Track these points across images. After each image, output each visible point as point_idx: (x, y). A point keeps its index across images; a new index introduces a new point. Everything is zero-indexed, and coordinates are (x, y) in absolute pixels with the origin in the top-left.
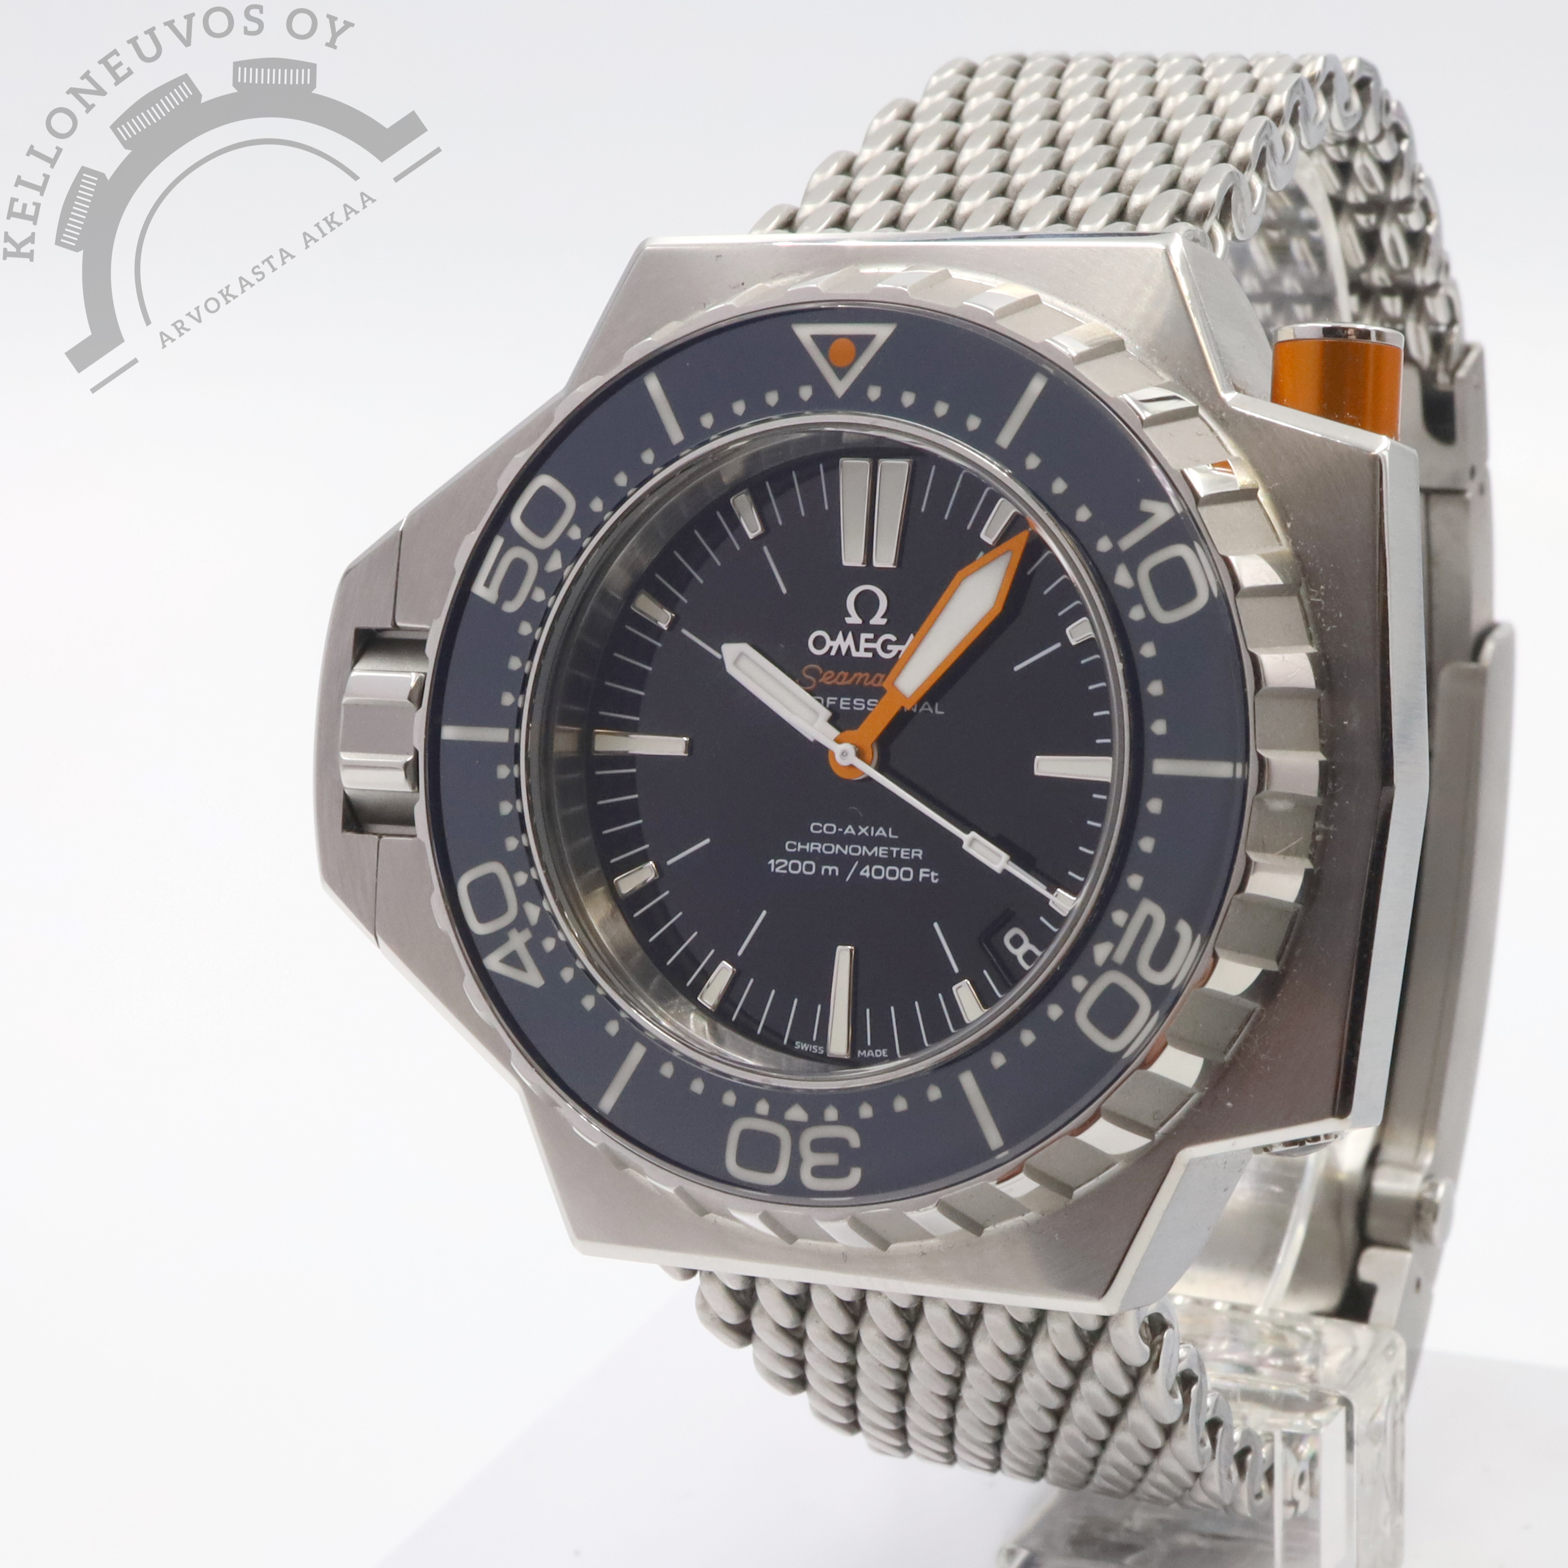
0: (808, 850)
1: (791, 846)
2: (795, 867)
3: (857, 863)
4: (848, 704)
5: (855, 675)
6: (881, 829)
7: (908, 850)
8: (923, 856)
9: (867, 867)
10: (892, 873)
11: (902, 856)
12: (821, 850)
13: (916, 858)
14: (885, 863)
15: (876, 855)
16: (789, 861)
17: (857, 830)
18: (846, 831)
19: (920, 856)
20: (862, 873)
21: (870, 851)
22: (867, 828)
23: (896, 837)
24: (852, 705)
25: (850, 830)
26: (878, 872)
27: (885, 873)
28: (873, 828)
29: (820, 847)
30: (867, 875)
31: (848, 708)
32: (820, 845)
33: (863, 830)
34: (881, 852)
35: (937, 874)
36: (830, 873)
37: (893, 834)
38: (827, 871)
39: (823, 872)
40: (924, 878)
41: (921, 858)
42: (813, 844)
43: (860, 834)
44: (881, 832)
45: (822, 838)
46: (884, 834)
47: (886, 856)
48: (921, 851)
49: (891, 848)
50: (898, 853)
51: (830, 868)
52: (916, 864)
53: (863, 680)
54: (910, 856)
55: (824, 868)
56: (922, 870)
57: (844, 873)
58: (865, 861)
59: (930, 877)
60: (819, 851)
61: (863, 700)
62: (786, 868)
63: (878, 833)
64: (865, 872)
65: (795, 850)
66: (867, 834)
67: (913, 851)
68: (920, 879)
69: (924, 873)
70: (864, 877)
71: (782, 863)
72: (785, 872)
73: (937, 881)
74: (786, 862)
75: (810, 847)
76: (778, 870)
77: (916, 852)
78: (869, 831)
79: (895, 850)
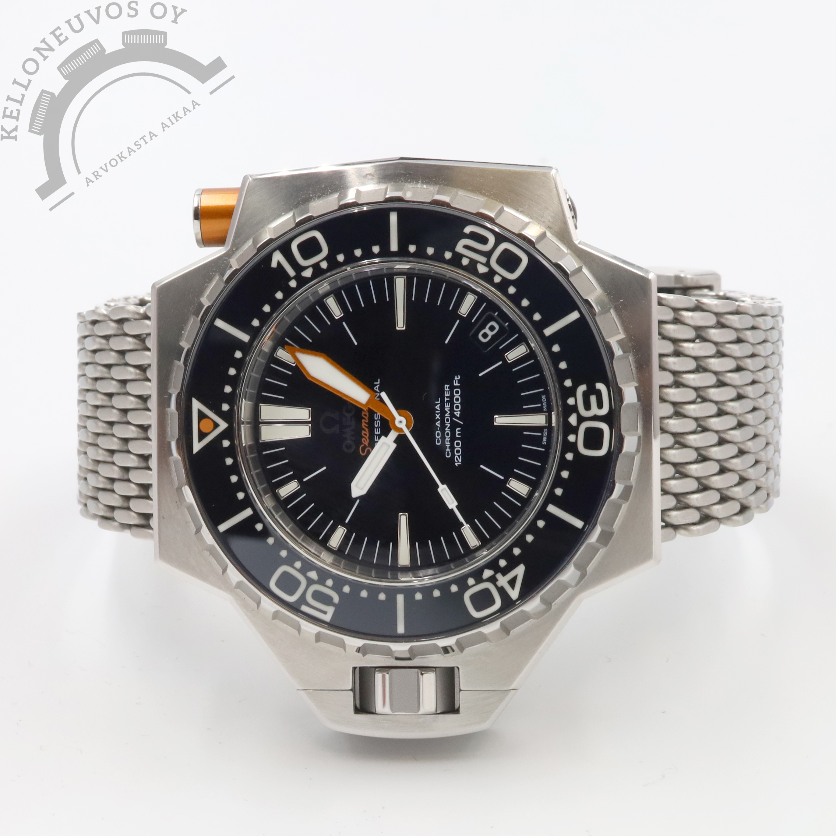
0: (449, 445)
1: (448, 454)
2: (458, 451)
3: (454, 419)
4: (377, 429)
5: (363, 427)
6: (436, 407)
7: (445, 392)
8: (448, 384)
9: (455, 413)
10: (457, 400)
11: (449, 395)
12: (449, 438)
13: (449, 388)
14: (452, 404)
15: (449, 409)
16: (456, 455)
17: (438, 420)
18: (439, 425)
19: (448, 386)
20: (458, 416)
21: (447, 412)
22: (436, 415)
23: (440, 399)
24: (378, 427)
25: (438, 424)
26: (457, 407)
27: (457, 403)
28: (437, 412)
29: (448, 439)
30: (459, 413)
31: (380, 429)
32: (446, 439)
33: (438, 417)
34: (447, 407)
35: (456, 376)
36: (460, 432)
37: (438, 401)
38: (459, 434)
39: (460, 436)
40: (458, 383)
41: (449, 385)
42: (446, 443)
43: (439, 418)
44: (438, 407)
45: (443, 438)
46: (439, 405)
47: (449, 403)
48: (446, 386)
49: (445, 401)
50: (447, 397)
51: (457, 433)
52: (452, 388)
53: (365, 423)
54: (448, 391)
55: (457, 436)
56: (455, 384)
57: (459, 425)
58: (452, 415)
59: (457, 380)
60: (450, 439)
61: (375, 422)
62: (459, 456)
63: (439, 409)
64: (458, 414)
65: (450, 452)
66: (439, 414)
67: (446, 389)
68: (459, 385)
69: (456, 383)
70: (460, 414)
71: (457, 458)
72: (461, 457)
73: (459, 376)
74: (456, 457)
75: (448, 444)
76: (460, 461)
77: (446, 388)
78: (438, 414)
79: (446, 399)
